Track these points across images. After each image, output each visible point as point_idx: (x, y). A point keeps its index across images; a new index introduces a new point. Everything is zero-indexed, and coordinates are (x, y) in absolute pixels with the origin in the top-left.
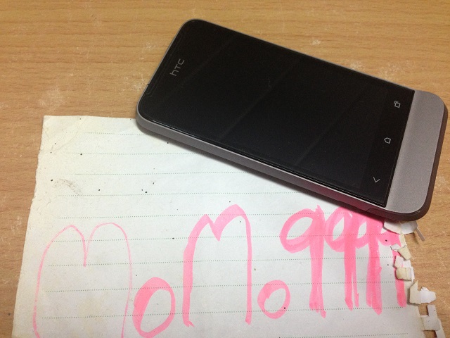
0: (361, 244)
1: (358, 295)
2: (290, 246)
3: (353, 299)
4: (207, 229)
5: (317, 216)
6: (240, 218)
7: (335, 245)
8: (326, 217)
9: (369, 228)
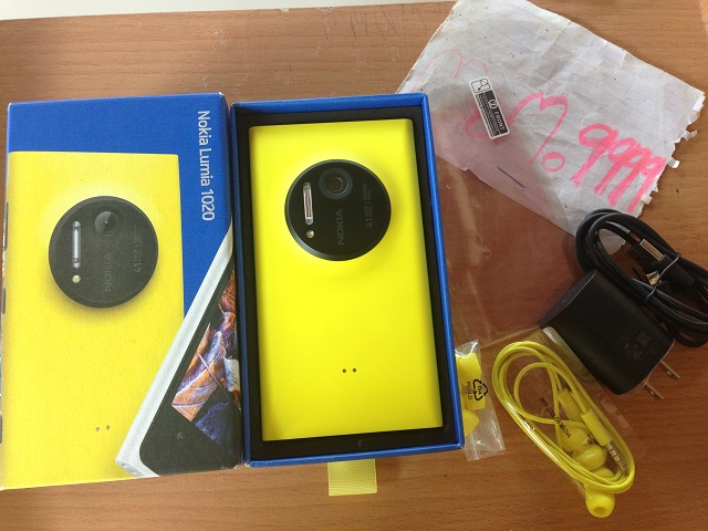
0: (629, 165)
1: (604, 190)
2: (583, 141)
3: (600, 191)
4: (537, 101)
5: (614, 134)
6: (563, 106)
7: (611, 157)
8: (619, 138)
9: (640, 161)
